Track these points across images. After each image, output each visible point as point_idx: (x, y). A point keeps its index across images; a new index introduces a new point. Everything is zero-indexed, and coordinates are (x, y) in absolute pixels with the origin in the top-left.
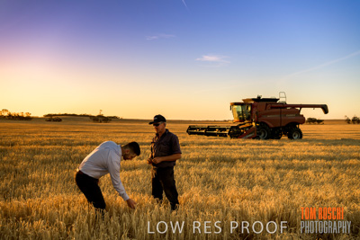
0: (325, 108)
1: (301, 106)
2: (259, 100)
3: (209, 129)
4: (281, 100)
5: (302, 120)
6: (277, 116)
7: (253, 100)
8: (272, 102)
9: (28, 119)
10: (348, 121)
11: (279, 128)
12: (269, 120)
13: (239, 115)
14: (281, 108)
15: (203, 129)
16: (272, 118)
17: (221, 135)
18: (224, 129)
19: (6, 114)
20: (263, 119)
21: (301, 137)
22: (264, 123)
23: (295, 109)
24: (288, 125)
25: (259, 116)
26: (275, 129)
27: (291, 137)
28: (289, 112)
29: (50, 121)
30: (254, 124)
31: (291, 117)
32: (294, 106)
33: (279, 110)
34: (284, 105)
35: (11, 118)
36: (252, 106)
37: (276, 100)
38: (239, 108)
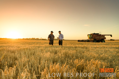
0: (111, 36)
1: (105, 35)
2: (94, 34)
3: (82, 40)
4: (100, 34)
5: (105, 38)
6: (99, 37)
16: (97, 38)
17: (85, 42)
18: (86, 40)
19: (41, 39)
20: (95, 38)
21: (105, 42)
23: (103, 36)
24: (101, 40)
26: (98, 40)
27: (102, 42)
31: (102, 38)
32: (103, 35)
34: (100, 35)
35: (42, 39)
36: (93, 35)
37: (98, 34)
38: (89, 36)
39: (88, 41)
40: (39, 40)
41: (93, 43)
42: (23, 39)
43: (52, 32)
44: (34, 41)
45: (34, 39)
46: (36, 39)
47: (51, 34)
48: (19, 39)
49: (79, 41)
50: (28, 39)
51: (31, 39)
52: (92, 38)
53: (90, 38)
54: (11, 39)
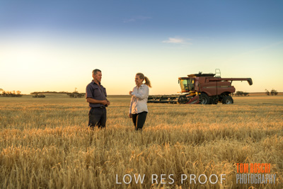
0: (250, 81)
1: (232, 80)
2: (200, 75)
3: (163, 98)
4: (217, 75)
5: (233, 89)
6: (214, 87)
7: (196, 75)
8: (210, 77)
9: (19, 96)
10: (268, 93)
11: (216, 96)
12: (208, 90)
13: (185, 87)
14: (217, 81)
15: (158, 98)
16: (211, 89)
17: (172, 103)
18: (173, 98)
21: (232, 103)
22: (204, 93)
23: (228, 81)
24: (222, 94)
25: (200, 87)
26: (213, 96)
27: (224, 103)
28: (223, 84)
29: (36, 97)
30: (197, 93)
31: (225, 88)
33: (215, 82)
34: (219, 79)
35: (6, 95)
36: (195, 80)
37: (213, 75)
38: (185, 82)
52: (194, 90)
53: (187, 91)
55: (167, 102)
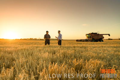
0: (109, 35)
1: (103, 35)
2: (93, 33)
3: (81, 40)
4: (98, 33)
5: (103, 38)
6: (97, 37)
7: (91, 33)
11: (98, 39)
12: (95, 38)
14: (98, 35)
17: (84, 41)
20: (93, 37)
21: (103, 41)
24: (100, 39)
25: (92, 37)
26: (96, 40)
27: (100, 41)
31: (100, 37)
32: (101, 35)
35: (41, 40)
36: (91, 35)
38: (88, 35)
39: (86, 40)
40: (37, 40)
41: (92, 42)
42: (21, 39)
43: (47, 32)
44: (32, 41)
45: (31, 39)
46: (34, 40)
47: (46, 34)
48: (17, 39)
49: (77, 41)
50: (25, 39)
51: (29, 39)
52: (90, 38)
53: (88, 38)
54: (8, 40)
55: (82, 41)
